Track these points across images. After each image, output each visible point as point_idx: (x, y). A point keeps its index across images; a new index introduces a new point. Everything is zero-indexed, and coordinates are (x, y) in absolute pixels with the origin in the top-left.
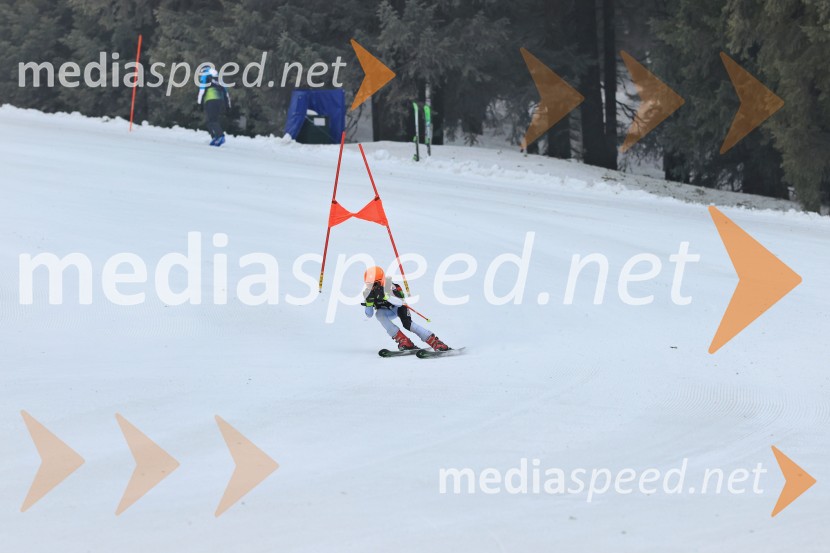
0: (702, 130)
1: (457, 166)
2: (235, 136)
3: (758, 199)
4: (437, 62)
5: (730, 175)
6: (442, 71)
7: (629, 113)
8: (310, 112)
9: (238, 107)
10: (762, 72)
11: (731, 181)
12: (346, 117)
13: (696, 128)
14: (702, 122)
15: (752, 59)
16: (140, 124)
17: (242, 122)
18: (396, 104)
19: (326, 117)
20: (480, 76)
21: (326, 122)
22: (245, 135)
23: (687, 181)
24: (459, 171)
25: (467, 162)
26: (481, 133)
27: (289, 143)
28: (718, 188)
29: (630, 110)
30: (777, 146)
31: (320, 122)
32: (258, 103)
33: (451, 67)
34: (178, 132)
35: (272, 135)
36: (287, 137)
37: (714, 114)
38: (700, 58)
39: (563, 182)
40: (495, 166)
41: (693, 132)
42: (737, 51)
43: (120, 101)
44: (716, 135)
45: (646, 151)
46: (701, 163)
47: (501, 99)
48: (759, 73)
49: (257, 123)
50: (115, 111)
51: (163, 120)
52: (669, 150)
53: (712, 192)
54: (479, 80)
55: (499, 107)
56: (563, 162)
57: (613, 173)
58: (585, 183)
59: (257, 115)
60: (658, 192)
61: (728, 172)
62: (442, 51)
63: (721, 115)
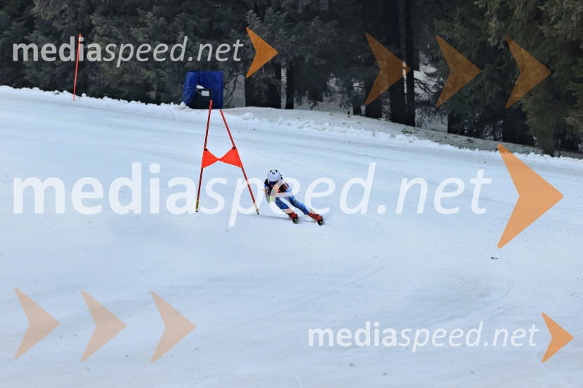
0: (472, 98)
1: (300, 124)
2: (147, 104)
3: (511, 145)
4: (287, 52)
5: (492, 129)
6: (290, 58)
7: (422, 86)
8: (199, 87)
9: (150, 84)
10: (514, 58)
11: (493, 133)
12: (224, 90)
13: (468, 97)
14: (472, 92)
15: (506, 49)
16: (80, 96)
17: (153, 94)
18: (259, 81)
19: (209, 90)
20: (318, 61)
21: (210, 93)
22: (154, 103)
23: (462, 133)
24: (301, 127)
25: (308, 121)
26: (322, 101)
27: (184, 108)
28: (483, 138)
29: (422, 83)
30: (523, 110)
31: (206, 94)
32: (164, 80)
33: (297, 55)
34: (107, 101)
35: (172, 103)
36: (183, 104)
37: (480, 87)
38: (470, 48)
39: (374, 134)
40: (327, 124)
41: (466, 99)
42: (496, 43)
43: (68, 80)
44: (482, 102)
45: (435, 113)
46: (472, 122)
47: (333, 77)
48: (512, 59)
49: (163, 95)
50: (64, 87)
51: (97, 92)
52: (450, 111)
53: (479, 141)
54: (316, 63)
55: (332, 83)
56: (375, 120)
57: (410, 128)
58: (389, 135)
59: (162, 89)
60: (440, 141)
61: (490, 127)
62: (290, 44)
63: (486, 88)
